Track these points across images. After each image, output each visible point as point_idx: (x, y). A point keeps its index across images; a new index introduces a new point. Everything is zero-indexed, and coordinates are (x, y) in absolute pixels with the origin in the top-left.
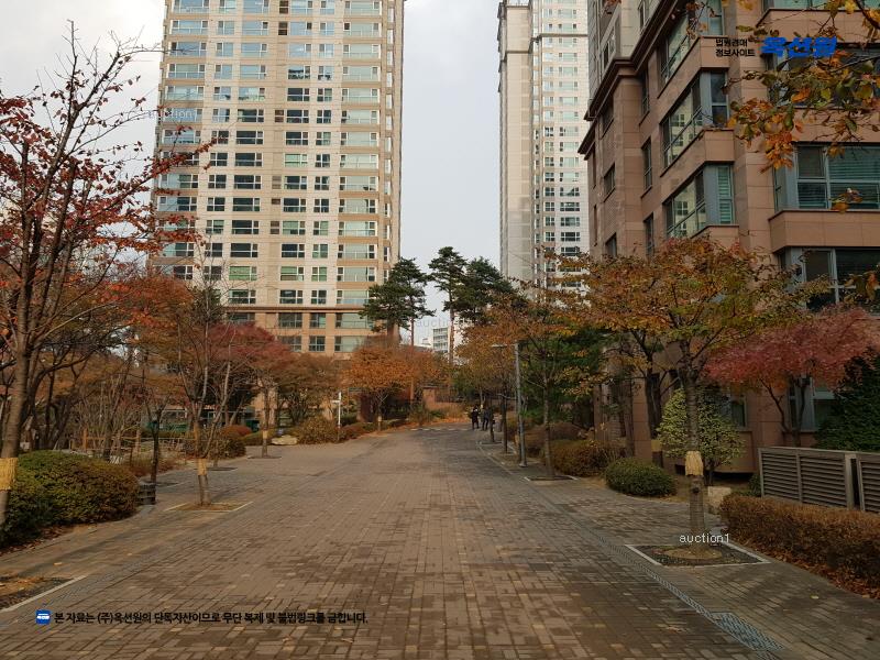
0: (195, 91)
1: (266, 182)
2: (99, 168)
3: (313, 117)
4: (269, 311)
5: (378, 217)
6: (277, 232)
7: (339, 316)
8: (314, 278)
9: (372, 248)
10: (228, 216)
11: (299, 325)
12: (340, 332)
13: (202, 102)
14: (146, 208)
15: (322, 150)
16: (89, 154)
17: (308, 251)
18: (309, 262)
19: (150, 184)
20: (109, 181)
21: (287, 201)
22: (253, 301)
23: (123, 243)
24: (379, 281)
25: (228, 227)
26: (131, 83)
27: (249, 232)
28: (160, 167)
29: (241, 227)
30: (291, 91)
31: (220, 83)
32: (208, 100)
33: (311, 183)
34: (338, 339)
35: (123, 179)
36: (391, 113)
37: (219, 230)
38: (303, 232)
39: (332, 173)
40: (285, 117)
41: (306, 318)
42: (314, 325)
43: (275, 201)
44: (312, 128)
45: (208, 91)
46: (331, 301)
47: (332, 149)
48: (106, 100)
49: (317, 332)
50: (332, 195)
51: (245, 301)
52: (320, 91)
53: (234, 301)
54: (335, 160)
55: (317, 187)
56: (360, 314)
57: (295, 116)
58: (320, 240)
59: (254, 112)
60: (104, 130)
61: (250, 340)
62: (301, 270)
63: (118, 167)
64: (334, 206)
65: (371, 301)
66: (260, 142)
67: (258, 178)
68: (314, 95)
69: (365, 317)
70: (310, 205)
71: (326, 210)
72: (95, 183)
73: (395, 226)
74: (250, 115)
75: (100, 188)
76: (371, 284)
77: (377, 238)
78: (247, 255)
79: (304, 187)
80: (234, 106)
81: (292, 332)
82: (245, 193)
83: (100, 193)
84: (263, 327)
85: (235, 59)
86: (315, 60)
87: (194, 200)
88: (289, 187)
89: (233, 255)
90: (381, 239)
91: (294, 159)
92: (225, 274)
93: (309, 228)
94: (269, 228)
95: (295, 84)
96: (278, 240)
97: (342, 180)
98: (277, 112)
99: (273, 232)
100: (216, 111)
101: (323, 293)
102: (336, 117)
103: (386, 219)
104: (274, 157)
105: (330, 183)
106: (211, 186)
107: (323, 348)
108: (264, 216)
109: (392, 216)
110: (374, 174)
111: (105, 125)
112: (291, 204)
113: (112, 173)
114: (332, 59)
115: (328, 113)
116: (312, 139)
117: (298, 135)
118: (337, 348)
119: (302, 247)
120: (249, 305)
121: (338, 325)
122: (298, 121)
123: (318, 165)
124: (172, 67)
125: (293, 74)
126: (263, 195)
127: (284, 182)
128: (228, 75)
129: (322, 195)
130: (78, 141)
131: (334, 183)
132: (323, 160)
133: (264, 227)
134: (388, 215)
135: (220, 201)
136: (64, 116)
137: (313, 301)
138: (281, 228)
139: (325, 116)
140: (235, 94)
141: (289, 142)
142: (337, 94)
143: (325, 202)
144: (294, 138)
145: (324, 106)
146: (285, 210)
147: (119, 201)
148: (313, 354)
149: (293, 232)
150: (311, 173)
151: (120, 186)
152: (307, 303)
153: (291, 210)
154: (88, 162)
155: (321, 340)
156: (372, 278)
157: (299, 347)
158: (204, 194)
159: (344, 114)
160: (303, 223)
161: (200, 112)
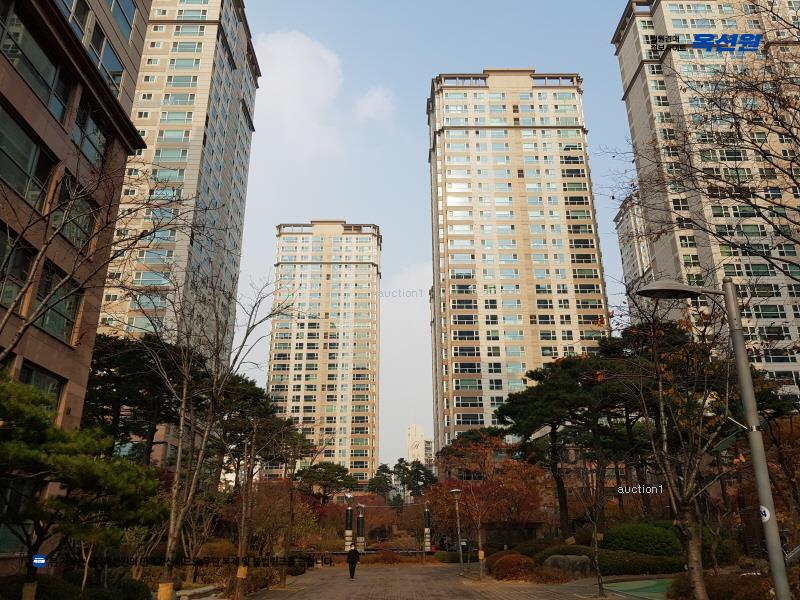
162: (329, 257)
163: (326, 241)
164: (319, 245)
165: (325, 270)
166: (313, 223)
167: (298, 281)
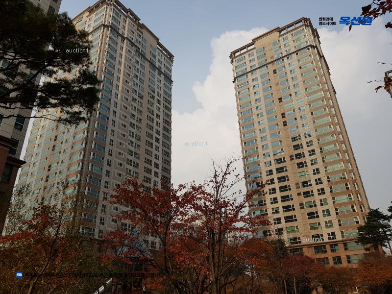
0: (256, 158)
1: (293, 187)
2: (228, 202)
3: (307, 154)
4: (309, 246)
5: (351, 190)
6: (303, 208)
7: (345, 244)
8: (327, 227)
9: (353, 207)
10: (280, 205)
11: (326, 252)
12: (348, 253)
13: (259, 161)
14: (247, 215)
15: (315, 167)
16: (224, 198)
17: (320, 214)
18: (322, 220)
19: (247, 204)
20: (232, 206)
21: (304, 193)
22: (300, 242)
23: (241, 229)
24: (362, 223)
25: (281, 210)
26: (233, 171)
27: (291, 210)
28: (249, 197)
29: (287, 209)
30: (294, 146)
31: (265, 152)
32: (261, 159)
33: (313, 182)
34: (348, 257)
35: (237, 205)
36: (344, 142)
37: (277, 212)
38: (315, 206)
39: (322, 175)
40: (295, 157)
41: (328, 248)
42: (333, 251)
43: (299, 194)
44: (308, 159)
45: (261, 156)
46: (339, 237)
47: (320, 165)
48: (226, 179)
49: (335, 254)
50: (325, 185)
51: (297, 243)
52: (307, 143)
53: (292, 243)
54: (322, 170)
55: (317, 184)
56: (356, 242)
57: (299, 156)
58: (325, 208)
59: (281, 159)
60: (227, 189)
61: (303, 262)
62: (319, 224)
63: (235, 201)
64: (327, 190)
65: (360, 234)
66: (286, 170)
67: (289, 186)
68: (305, 145)
69: (360, 243)
70: (316, 193)
71: (324, 193)
72: (228, 208)
73: (362, 193)
74: (279, 161)
75: (230, 209)
76: (358, 225)
77: (358, 213)
78: (292, 221)
79: (311, 185)
80: (272, 159)
81: (323, 256)
82: (285, 194)
83: (230, 211)
84: (308, 255)
85: (269, 141)
86: (302, 131)
87: (265, 201)
88: (304, 186)
89: (286, 222)
90: (357, 201)
91: (303, 174)
92: (285, 232)
93: (318, 203)
94: (299, 207)
95: (296, 143)
96: (304, 212)
97: (328, 178)
98: (291, 156)
99: (301, 208)
100: (265, 163)
101: (333, 234)
102: (317, 151)
103: (356, 191)
104: (294, 176)
105: (322, 180)
106: (272, 203)
107: (341, 263)
108: (296, 202)
109: (359, 189)
110: (343, 171)
111: (228, 187)
112: (307, 194)
113: (233, 203)
114: (309, 128)
115: (313, 151)
116: (309, 163)
117: (302, 163)
118: (349, 262)
119: (317, 213)
120: (298, 244)
121: (346, 249)
122: (301, 158)
123: (314, 174)
124: (246, 151)
125: (294, 139)
126: (293, 192)
127: (301, 185)
128: (267, 148)
129: (320, 186)
130: (220, 195)
131: (324, 180)
132: (317, 172)
133: (297, 207)
134: (357, 189)
135: (275, 199)
136: (214, 188)
137: (329, 239)
138: (305, 206)
139: (313, 152)
140: (271, 155)
141: (299, 168)
142: (315, 142)
143: (323, 190)
144: (300, 165)
145: (311, 148)
146: (304, 197)
147: (237, 213)
148: (336, 266)
149: (311, 206)
150: (312, 179)
151: (237, 207)
152: (326, 239)
153: (307, 197)
154: (224, 201)
155: (339, 258)
156: (357, 222)
157: (329, 263)
158: (270, 207)
159: (321, 149)
160: (314, 202)
161: (259, 165)
162: (272, 57)
163: (267, 49)
164: (262, 53)
165: (271, 68)
166: (254, 41)
167: (251, 84)
